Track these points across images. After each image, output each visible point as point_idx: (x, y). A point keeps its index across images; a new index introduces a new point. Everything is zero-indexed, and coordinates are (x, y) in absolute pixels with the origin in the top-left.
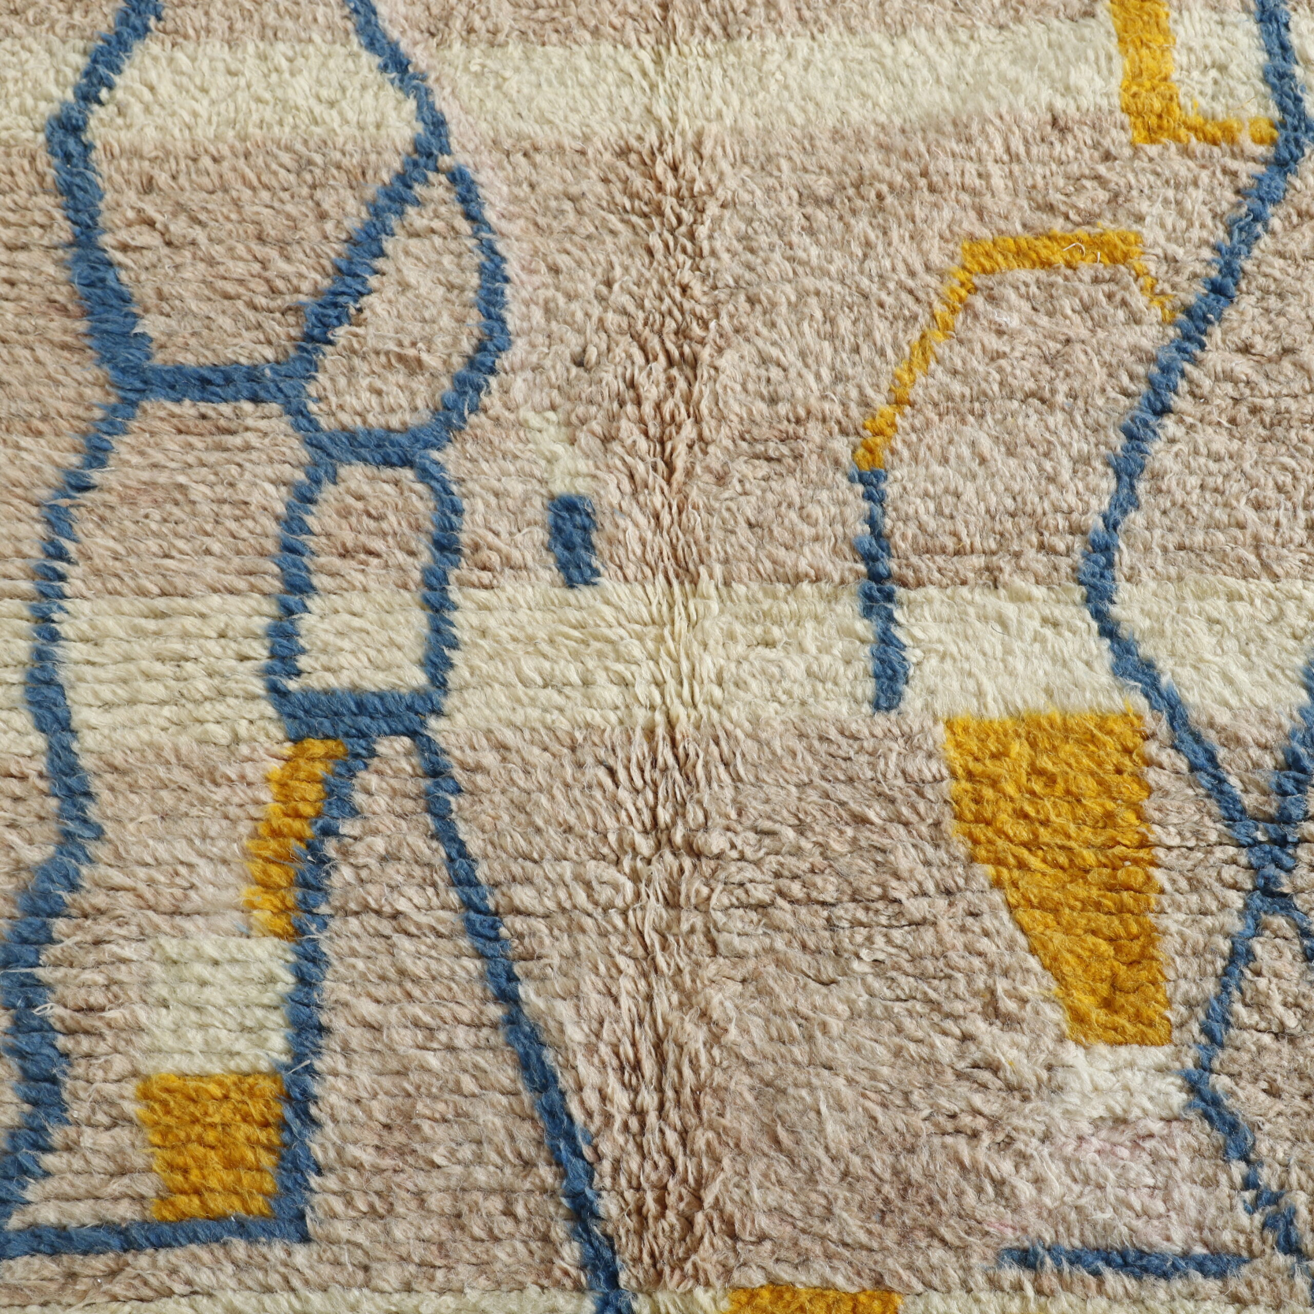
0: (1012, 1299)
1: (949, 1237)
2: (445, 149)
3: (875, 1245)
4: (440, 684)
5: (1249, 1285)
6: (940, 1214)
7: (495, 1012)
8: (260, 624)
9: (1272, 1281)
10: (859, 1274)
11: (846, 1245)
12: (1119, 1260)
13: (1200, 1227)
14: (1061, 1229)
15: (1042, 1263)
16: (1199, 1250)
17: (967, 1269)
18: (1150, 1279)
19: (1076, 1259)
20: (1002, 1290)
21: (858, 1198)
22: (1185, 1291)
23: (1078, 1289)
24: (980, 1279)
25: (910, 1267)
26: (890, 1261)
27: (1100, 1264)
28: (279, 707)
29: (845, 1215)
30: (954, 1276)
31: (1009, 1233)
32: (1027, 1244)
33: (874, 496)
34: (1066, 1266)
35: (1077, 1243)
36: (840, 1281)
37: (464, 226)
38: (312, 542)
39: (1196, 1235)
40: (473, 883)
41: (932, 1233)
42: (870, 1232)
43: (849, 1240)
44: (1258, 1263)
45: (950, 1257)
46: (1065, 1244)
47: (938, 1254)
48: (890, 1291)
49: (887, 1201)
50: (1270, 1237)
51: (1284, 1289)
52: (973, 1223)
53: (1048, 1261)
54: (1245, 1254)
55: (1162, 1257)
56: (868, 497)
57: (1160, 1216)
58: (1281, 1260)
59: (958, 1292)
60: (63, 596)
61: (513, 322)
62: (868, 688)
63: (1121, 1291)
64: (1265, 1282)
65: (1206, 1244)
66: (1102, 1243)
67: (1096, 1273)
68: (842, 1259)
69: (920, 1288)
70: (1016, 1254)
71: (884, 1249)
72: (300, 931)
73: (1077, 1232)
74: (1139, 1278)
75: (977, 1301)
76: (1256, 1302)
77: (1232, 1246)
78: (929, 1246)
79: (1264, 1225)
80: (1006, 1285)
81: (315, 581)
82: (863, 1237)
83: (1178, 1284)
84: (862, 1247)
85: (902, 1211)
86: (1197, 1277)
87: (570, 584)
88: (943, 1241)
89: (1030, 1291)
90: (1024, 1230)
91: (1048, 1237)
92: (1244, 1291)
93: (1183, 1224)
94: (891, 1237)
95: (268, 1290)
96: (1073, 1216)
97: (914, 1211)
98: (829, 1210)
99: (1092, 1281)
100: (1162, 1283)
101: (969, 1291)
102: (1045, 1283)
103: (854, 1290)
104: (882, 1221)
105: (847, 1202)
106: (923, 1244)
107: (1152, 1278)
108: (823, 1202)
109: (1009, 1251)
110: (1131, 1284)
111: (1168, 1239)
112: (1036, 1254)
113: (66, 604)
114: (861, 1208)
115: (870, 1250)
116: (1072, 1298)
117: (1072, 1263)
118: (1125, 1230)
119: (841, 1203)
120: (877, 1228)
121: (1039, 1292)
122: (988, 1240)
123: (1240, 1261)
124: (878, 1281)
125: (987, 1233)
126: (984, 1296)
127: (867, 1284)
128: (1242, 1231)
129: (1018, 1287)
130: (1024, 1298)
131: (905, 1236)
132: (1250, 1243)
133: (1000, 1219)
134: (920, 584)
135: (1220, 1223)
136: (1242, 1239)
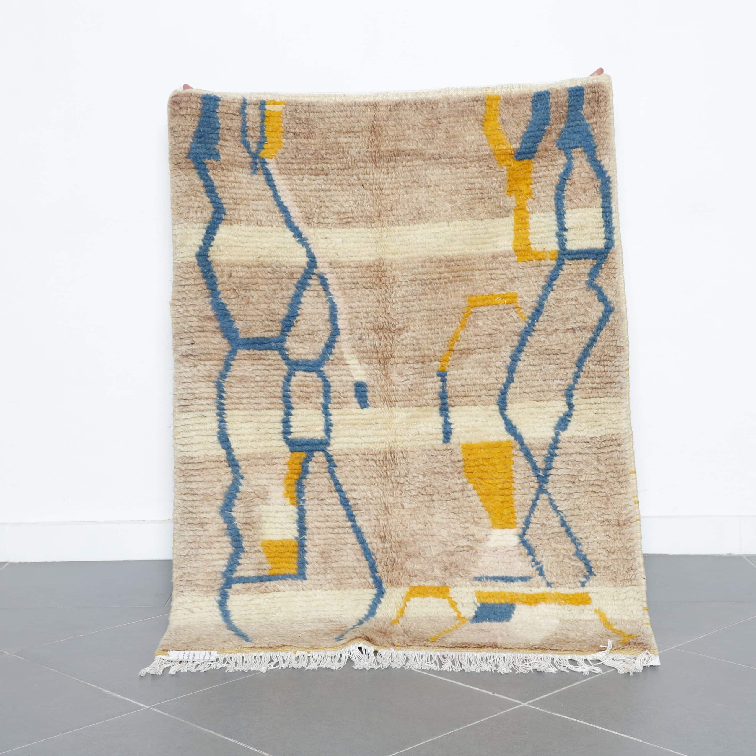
0: (476, 587)
2: (316, 267)
4: (329, 437)
5: (532, 583)
6: (459, 569)
7: (349, 524)
8: (280, 419)
9: (537, 582)
15: (484, 580)
17: (466, 582)
20: (474, 586)
21: (440, 566)
24: (469, 583)
25: (452, 581)
26: (447, 580)
28: (286, 443)
29: (436, 570)
31: (476, 573)
32: (480, 576)
33: (444, 381)
35: (492, 575)
37: (323, 293)
38: (291, 394)
39: (520, 572)
40: (342, 491)
41: (457, 574)
42: (442, 574)
44: (534, 578)
45: (461, 579)
46: (489, 576)
47: (459, 578)
49: (446, 567)
50: (537, 572)
51: (540, 583)
52: (467, 571)
54: (531, 576)
56: (442, 381)
58: (540, 577)
59: (463, 586)
60: (224, 410)
61: (340, 326)
62: (441, 436)
63: (502, 585)
67: (496, 581)
69: (454, 586)
72: (298, 503)
73: (492, 573)
74: (506, 582)
75: (468, 588)
76: (534, 586)
77: (528, 575)
78: (457, 577)
79: (536, 570)
81: (293, 405)
85: (450, 569)
87: (362, 408)
88: (460, 575)
89: (480, 586)
90: (480, 573)
91: (485, 574)
93: (517, 570)
94: (448, 575)
95: (299, 590)
97: (453, 569)
98: (433, 569)
100: (512, 583)
101: (466, 586)
104: (445, 571)
105: (437, 567)
106: (455, 576)
108: (431, 567)
109: (476, 577)
111: (513, 573)
113: (225, 412)
114: (440, 569)
115: (443, 578)
118: (503, 572)
120: (444, 573)
121: (483, 586)
123: (530, 578)
125: (470, 574)
126: (470, 587)
128: (531, 571)
129: (478, 585)
131: (451, 575)
133: (474, 570)
134: (455, 406)
135: (525, 570)
136: (531, 573)
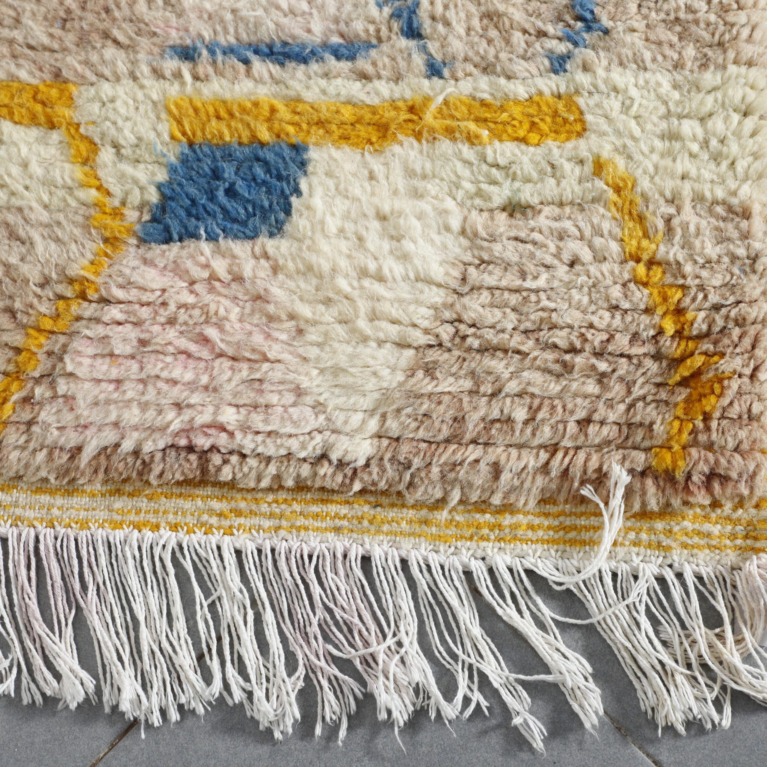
0: (172, 84)
1: (121, 38)
3: (56, 46)
5: (374, 64)
6: (114, 20)
9: (393, 59)
10: (41, 70)
11: (31, 47)
12: (266, 50)
13: (337, 21)
14: (219, 28)
15: (200, 55)
16: (336, 40)
17: (134, 63)
18: (291, 65)
19: (228, 51)
20: (164, 78)
21: (43, 9)
22: (320, 71)
23: (229, 72)
24: (145, 69)
25: (86, 63)
26: (69, 59)
27: (250, 55)
29: (30, 23)
30: (122, 68)
31: (174, 33)
32: (188, 42)
34: (220, 58)
35: (232, 40)
36: (23, 75)
39: (333, 27)
41: (106, 35)
42: (51, 35)
43: (33, 43)
44: (385, 47)
45: (121, 54)
46: (222, 40)
47: (110, 52)
48: (66, 81)
49: (68, 11)
50: (395, 26)
51: (402, 64)
52: (142, 26)
53: (205, 52)
54: (374, 41)
55: (303, 46)
57: (304, 13)
58: (403, 42)
59: (127, 82)
63: (266, 75)
64: (386, 60)
65: (342, 36)
66: (253, 38)
67: (246, 62)
68: (26, 57)
69: (94, 78)
70: (179, 50)
71: (65, 50)
73: (232, 30)
74: (282, 64)
75: (142, 87)
76: (379, 77)
77: (363, 35)
78: (103, 47)
79: (392, 16)
80: (168, 73)
82: (46, 40)
83: (314, 67)
84: (46, 48)
85: (81, 19)
86: (332, 61)
88: (116, 42)
89: (188, 77)
90: (187, 30)
91: (207, 35)
92: (369, 69)
93: (324, 19)
94: (70, 39)
96: (229, 17)
97: (90, 17)
98: (17, 21)
99: (241, 67)
100: (302, 67)
101: (135, 79)
102: (201, 70)
103: (34, 82)
104: (63, 28)
105: (34, 14)
106: (98, 45)
107: (293, 64)
108: (13, 13)
109: (172, 47)
110: (275, 69)
111: (309, 31)
112: (195, 49)
114: (45, 18)
115: (53, 51)
116: (224, 81)
117: (224, 53)
118: (272, 26)
119: (28, 14)
120: (58, 32)
121: (196, 78)
122: (155, 40)
123: (369, 46)
124: (57, 74)
125: (155, 34)
126: (146, 82)
127: (48, 77)
128: (373, 22)
129: (178, 75)
130: (183, 84)
131: (83, 38)
132: (378, 31)
133: (167, 22)
135: (354, 16)
136: (372, 29)
